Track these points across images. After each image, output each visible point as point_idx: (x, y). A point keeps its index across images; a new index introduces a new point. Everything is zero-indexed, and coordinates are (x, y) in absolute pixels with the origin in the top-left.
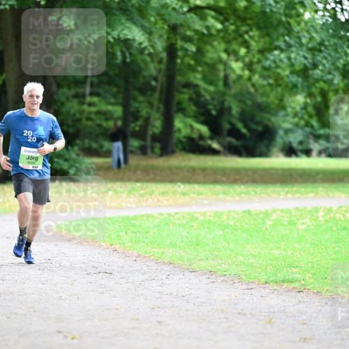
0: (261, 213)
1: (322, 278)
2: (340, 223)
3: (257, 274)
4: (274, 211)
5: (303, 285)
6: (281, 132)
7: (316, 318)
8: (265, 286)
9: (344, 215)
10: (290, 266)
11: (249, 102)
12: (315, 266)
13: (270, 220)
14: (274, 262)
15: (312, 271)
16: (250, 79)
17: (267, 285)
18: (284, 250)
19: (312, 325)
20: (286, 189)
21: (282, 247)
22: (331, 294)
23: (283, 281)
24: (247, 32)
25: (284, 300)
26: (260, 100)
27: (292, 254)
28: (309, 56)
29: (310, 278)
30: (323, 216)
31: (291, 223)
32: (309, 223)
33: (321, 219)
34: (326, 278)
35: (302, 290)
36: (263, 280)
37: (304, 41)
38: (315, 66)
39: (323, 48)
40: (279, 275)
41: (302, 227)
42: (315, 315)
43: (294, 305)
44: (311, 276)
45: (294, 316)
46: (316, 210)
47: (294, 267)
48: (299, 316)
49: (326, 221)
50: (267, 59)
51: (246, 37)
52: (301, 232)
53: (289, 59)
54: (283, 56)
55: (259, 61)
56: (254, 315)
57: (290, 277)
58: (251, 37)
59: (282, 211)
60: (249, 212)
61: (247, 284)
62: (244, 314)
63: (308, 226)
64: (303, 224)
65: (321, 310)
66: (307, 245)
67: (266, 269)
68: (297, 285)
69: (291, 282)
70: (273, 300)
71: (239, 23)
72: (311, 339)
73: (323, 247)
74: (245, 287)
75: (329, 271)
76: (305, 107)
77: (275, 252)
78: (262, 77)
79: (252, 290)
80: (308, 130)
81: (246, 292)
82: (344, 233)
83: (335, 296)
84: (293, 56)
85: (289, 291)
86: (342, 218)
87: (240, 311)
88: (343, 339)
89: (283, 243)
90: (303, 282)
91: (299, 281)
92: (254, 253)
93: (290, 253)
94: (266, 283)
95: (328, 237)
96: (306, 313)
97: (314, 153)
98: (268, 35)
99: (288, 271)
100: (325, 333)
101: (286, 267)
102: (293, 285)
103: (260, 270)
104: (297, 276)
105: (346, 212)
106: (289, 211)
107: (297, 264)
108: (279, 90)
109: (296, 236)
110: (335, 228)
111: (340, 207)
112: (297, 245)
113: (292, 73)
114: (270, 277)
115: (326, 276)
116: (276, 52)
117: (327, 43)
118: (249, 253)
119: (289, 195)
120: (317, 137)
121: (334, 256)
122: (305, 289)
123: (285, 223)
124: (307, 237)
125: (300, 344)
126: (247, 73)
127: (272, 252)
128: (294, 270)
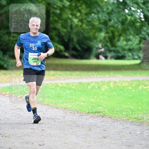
0: (86, 83)
1: (112, 111)
2: (120, 88)
3: (84, 110)
4: (92, 82)
5: (104, 114)
6: (95, 49)
7: (109, 128)
8: (88, 114)
9: (122, 84)
10: (99, 106)
11: (81, 36)
12: (109, 106)
13: (90, 86)
14: (92, 105)
15: (108, 108)
16: (81, 26)
17: (89, 114)
18: (96, 99)
19: (108, 131)
20: (97, 73)
21: (95, 98)
22: (116, 118)
23: (96, 113)
24: (80, 6)
25: (96, 121)
26: (86, 35)
27: (99, 101)
28: (107, 16)
29: (107, 111)
30: (113, 85)
31: (99, 88)
32: (107, 88)
33: (112, 86)
34: (114, 111)
35: (104, 116)
36: (87, 112)
37: (105, 10)
38: (110, 20)
39: (113, 13)
40: (94, 110)
41: (103, 89)
42: (109, 127)
43: (100, 123)
44: (107, 110)
45: (100, 127)
46: (110, 82)
47: (100, 106)
48: (102, 127)
49: (114, 87)
50: (89, 17)
51: (80, 8)
52: (103, 91)
53: (98, 17)
54: (96, 16)
55: (85, 19)
56: (83, 127)
57: (99, 111)
58: (82, 8)
59: (95, 82)
60: (81, 83)
61: (80, 114)
62: (79, 127)
63: (106, 89)
64: (104, 88)
65: (111, 125)
66: (106, 97)
67: (88, 107)
68: (101, 114)
69: (99, 113)
70: (91, 121)
71: (77, 2)
72: (107, 137)
73: (113, 98)
74: (79, 115)
75: (115, 108)
76: (105, 38)
77: (92, 100)
78: (87, 25)
79: (82, 116)
80: (106, 48)
81: (80, 117)
82: (122, 92)
83: (118, 119)
84: (100, 16)
85: (98, 116)
86: (121, 86)
87: (77, 125)
88: (121, 137)
89: (96, 96)
90: (104, 113)
91: (102, 112)
92: (83, 100)
93: (98, 100)
94: (88, 113)
95: (114, 93)
96: (105, 126)
97: (109, 58)
98: (90, 7)
99: (97, 108)
100: (113, 135)
101: (97, 106)
102: (99, 114)
103: (86, 108)
104: (101, 110)
105: (123, 83)
106: (98, 83)
107: (101, 105)
108: (94, 31)
109: (101, 93)
110: (117, 90)
111: (120, 81)
112: (101, 97)
113: (100, 23)
114: (90, 111)
115: (114, 110)
116: (93, 15)
117: (115, 11)
118: (81, 100)
119: (98, 76)
120: (110, 51)
121: (117, 102)
122: (105, 116)
123: (97, 88)
124: (106, 94)
125: (103, 139)
126: (80, 24)
127: (91, 100)
128: (100, 107)
